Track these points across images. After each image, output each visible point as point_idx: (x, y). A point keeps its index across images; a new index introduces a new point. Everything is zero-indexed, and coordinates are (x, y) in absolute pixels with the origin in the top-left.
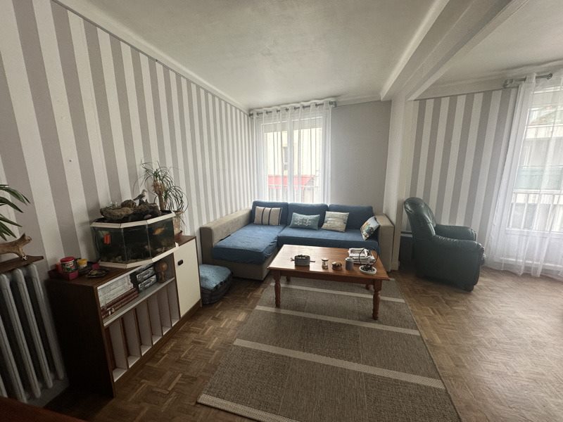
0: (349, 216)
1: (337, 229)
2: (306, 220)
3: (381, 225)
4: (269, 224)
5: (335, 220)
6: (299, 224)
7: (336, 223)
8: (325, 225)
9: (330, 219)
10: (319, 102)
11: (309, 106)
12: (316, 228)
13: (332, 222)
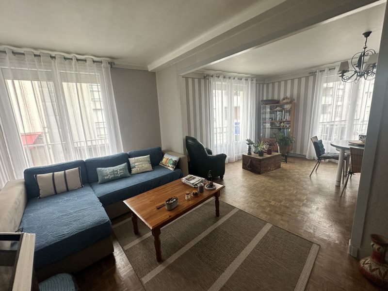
0: (151, 157)
1: (147, 170)
2: (117, 171)
3: (181, 157)
4: (68, 191)
5: (140, 163)
6: (111, 177)
7: (143, 165)
8: (134, 171)
9: (136, 164)
10: (96, 59)
11: (85, 61)
12: (129, 175)
13: (140, 166)
